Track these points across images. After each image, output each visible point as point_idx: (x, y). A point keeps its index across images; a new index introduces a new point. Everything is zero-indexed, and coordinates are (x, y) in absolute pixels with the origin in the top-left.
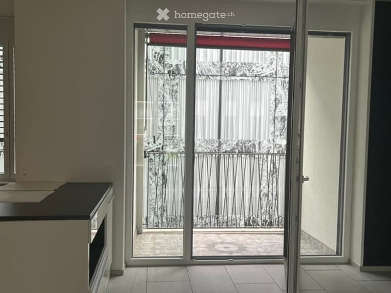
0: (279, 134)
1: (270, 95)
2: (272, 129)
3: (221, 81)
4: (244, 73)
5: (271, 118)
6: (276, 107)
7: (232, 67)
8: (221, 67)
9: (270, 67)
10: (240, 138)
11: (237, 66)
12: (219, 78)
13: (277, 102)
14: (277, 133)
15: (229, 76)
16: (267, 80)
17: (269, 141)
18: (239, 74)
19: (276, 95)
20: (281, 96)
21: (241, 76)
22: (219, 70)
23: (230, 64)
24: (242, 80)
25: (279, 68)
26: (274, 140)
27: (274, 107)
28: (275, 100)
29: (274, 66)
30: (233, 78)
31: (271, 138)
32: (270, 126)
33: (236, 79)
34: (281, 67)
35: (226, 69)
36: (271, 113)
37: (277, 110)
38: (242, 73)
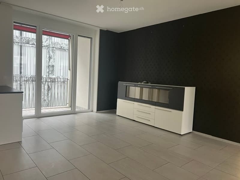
0: (51, 73)
1: (46, 55)
2: (48, 70)
3: (21, 46)
4: (33, 43)
5: (47, 65)
6: (49, 61)
7: (27, 40)
8: (21, 39)
9: (46, 42)
10: (32, 74)
11: (30, 40)
12: (20, 44)
13: (50, 58)
14: (50, 72)
15: (26, 44)
16: (45, 48)
17: (46, 76)
18: (31, 43)
19: (49, 55)
20: (52, 56)
21: (32, 44)
22: (20, 40)
23: (26, 38)
24: (32, 46)
25: (50, 43)
26: (48, 75)
27: (48, 60)
28: (49, 57)
29: (48, 42)
30: (28, 45)
31: (47, 74)
32: (47, 69)
33: (29, 46)
34: (52, 43)
35: (24, 40)
36: (47, 63)
37: (50, 62)
38: (32, 43)
